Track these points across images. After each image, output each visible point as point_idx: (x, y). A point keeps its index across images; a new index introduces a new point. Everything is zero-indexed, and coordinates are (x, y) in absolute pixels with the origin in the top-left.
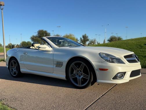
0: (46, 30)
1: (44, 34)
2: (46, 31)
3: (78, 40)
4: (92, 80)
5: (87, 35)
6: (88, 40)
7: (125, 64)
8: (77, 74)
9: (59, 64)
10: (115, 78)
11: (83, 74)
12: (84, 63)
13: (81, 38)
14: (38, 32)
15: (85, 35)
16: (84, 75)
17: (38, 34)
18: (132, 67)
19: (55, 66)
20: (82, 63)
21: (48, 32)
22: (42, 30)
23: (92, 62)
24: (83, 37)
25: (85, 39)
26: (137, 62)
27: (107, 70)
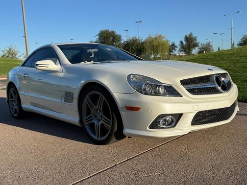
0: (112, 30)
1: (109, 38)
2: (113, 32)
3: (177, 47)
4: (116, 129)
5: (194, 35)
6: (196, 45)
7: (182, 96)
8: (96, 117)
9: (68, 97)
10: (155, 125)
11: (104, 116)
12: (103, 96)
13: (182, 43)
14: (99, 34)
15: (191, 34)
16: (104, 118)
17: (99, 38)
18: (199, 104)
19: (63, 101)
20: (101, 94)
21: (117, 33)
22: (106, 30)
23: (113, 93)
24: (187, 39)
25: (189, 43)
26: (221, 93)
27: (137, 109)
